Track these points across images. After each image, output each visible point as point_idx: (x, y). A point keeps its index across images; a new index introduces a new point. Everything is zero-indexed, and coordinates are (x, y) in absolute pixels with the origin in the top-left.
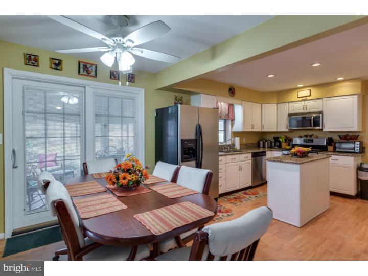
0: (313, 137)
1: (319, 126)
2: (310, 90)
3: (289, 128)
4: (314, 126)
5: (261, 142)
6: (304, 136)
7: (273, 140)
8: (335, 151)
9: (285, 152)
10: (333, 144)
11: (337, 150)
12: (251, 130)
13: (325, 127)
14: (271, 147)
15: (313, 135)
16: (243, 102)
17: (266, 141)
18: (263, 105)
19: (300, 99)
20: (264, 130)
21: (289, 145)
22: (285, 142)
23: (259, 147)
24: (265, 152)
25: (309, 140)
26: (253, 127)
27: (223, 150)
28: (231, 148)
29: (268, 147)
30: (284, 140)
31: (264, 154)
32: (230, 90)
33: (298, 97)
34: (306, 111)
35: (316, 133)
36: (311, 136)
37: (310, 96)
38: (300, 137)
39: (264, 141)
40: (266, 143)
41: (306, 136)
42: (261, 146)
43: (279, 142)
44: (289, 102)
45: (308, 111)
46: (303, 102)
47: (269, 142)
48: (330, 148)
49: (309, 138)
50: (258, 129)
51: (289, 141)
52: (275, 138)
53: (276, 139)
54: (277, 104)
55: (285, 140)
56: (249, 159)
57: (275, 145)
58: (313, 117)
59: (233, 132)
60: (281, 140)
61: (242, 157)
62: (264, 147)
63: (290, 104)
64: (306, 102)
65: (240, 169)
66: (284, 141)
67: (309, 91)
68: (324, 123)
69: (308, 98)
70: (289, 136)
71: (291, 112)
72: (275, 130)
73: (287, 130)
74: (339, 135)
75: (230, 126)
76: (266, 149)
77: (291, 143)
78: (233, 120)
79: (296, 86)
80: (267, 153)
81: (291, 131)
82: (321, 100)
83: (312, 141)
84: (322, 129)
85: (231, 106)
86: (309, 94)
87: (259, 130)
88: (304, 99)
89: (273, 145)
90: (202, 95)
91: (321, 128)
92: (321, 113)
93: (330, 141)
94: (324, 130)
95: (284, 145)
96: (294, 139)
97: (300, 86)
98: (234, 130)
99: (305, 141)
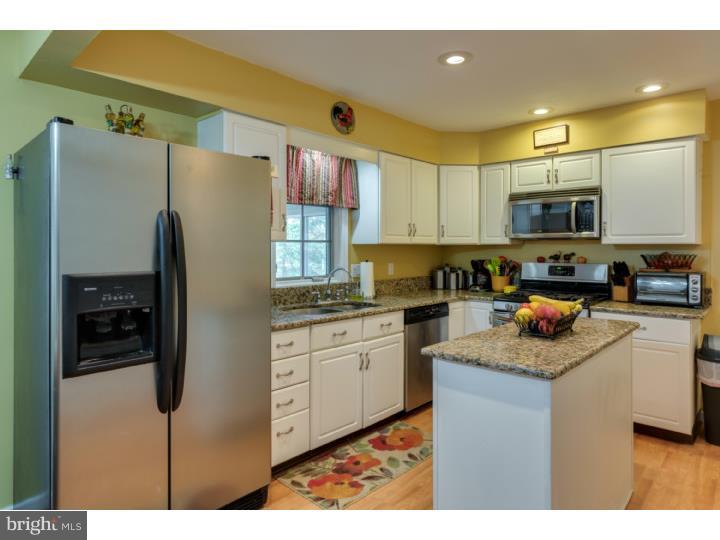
0: (574, 259)
1: (591, 229)
2: (567, 128)
3: (513, 236)
4: (579, 229)
5: (440, 274)
6: (551, 257)
7: (470, 269)
8: (632, 299)
9: (502, 305)
10: (626, 279)
11: (639, 297)
12: (406, 240)
13: (608, 232)
14: (465, 288)
15: (573, 254)
16: (383, 156)
17: (453, 270)
18: (443, 169)
19: (541, 152)
20: (446, 241)
21: (511, 283)
22: (502, 275)
23: (433, 287)
24: (445, 304)
25: (564, 268)
26: (412, 232)
27: (320, 302)
28: (346, 296)
29: (458, 288)
30: (497, 268)
31: (441, 310)
32: (337, 111)
33: (536, 148)
34: (557, 187)
35: (580, 250)
36: (568, 258)
37: (567, 142)
38: (541, 260)
39: (447, 269)
40: (453, 277)
41: (556, 258)
42: (440, 284)
43: (487, 273)
44: (511, 162)
45: (562, 186)
46: (548, 162)
47: (460, 272)
48: (620, 292)
49: (562, 263)
50: (427, 236)
51: (511, 269)
52: (475, 264)
53: (479, 266)
54: (480, 166)
55: (502, 269)
56: (393, 329)
57: (475, 283)
58: (574, 204)
59: (355, 246)
60: (490, 267)
61: (372, 324)
62: (446, 287)
63: (515, 166)
64: (557, 160)
65: (365, 364)
66: (498, 272)
67: (564, 130)
68: (604, 220)
69: (562, 149)
70: (513, 256)
71: (518, 189)
72: (474, 240)
73: (507, 241)
74: (643, 256)
75: (345, 229)
76: (453, 295)
77: (517, 275)
78: (354, 209)
79: (531, 112)
80: (451, 306)
81: (518, 243)
82: (596, 156)
83: (570, 271)
84: (598, 239)
85: (347, 165)
86: (564, 140)
87: (433, 240)
88: (551, 152)
89: (471, 283)
90: (226, 114)
91: (595, 234)
92: (596, 191)
93: (620, 272)
94: (605, 241)
95: (499, 282)
96: (524, 265)
97: (541, 112)
98: (357, 240)
99: (552, 271)
